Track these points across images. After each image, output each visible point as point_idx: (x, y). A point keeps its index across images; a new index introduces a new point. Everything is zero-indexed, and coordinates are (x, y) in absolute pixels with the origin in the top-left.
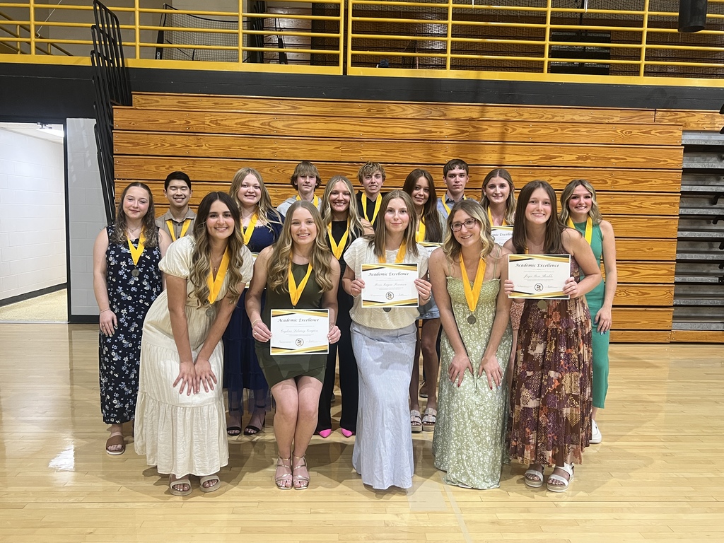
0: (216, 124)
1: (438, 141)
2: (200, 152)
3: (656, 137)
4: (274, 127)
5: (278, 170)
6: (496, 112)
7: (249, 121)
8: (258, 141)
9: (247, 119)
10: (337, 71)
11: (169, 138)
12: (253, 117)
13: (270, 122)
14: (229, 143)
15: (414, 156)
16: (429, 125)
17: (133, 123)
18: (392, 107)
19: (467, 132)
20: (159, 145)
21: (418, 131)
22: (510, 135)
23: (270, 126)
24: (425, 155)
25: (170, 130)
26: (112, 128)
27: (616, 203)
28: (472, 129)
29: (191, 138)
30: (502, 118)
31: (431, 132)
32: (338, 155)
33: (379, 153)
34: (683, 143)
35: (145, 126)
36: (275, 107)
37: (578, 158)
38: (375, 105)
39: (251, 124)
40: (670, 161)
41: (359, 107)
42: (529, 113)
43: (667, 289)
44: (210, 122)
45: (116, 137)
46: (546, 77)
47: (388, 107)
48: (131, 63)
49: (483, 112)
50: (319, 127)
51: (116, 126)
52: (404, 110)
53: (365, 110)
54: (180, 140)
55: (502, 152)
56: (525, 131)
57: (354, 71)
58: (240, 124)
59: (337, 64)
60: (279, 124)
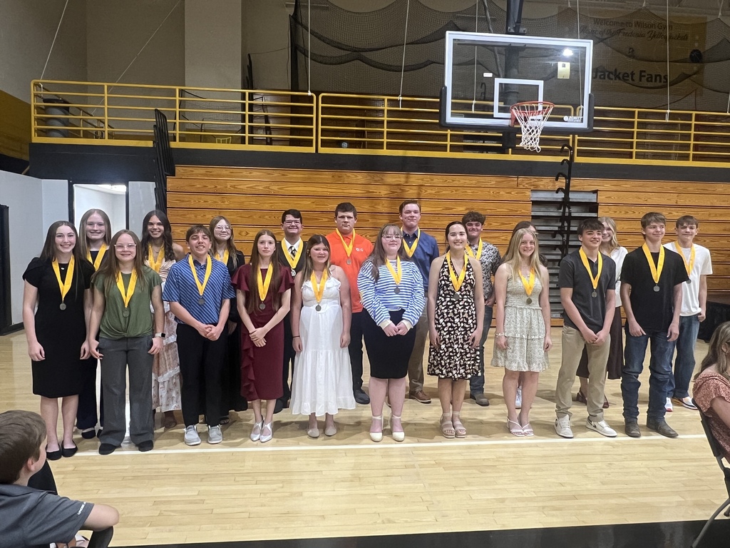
0: (235, 188)
1: (377, 198)
2: (224, 206)
3: (514, 195)
4: (272, 190)
6: (416, 178)
7: (256, 186)
8: (261, 198)
10: (312, 150)
11: (204, 197)
12: (258, 183)
13: (269, 186)
14: (242, 200)
16: (372, 189)
17: (180, 187)
18: (349, 174)
19: (396, 192)
20: (197, 202)
21: (365, 192)
22: (423, 194)
23: (269, 189)
25: (204, 192)
26: (166, 191)
27: (491, 238)
28: (399, 191)
29: (217, 197)
30: (420, 182)
31: (373, 192)
32: (313, 207)
34: (532, 199)
38: (337, 173)
40: (523, 211)
41: (326, 175)
42: (438, 179)
44: (230, 187)
45: (169, 196)
46: (448, 154)
47: (346, 175)
48: (173, 145)
49: (407, 178)
50: (301, 189)
51: (168, 189)
52: (357, 176)
53: (330, 177)
54: (210, 198)
56: (433, 192)
57: (322, 150)
58: (250, 187)
59: (312, 146)
60: (275, 188)
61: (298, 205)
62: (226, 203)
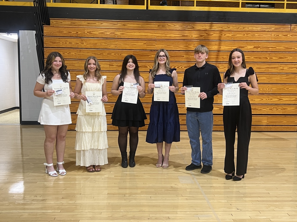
0: (90, 33)
1: (190, 40)
2: (83, 46)
3: (290, 37)
4: (116, 35)
5: (118, 54)
6: (217, 26)
7: (105, 32)
8: (109, 41)
9: (104, 31)
10: (143, 7)
11: (69, 40)
12: (106, 30)
13: (114, 32)
14: (96, 42)
15: (180, 47)
16: (187, 33)
17: (52, 33)
18: (169, 24)
19: (204, 36)
20: (65, 43)
21: (181, 36)
22: (223, 37)
23: (114, 34)
24: (184, 46)
25: (69, 36)
26: (43, 36)
27: (272, 68)
28: (206, 35)
29: (78, 40)
30: (221, 29)
31: (187, 36)
32: (145, 47)
33: (164, 46)
35: (58, 34)
36: (115, 24)
37: (254, 48)
38: (161, 23)
39: (105, 33)
40: (296, 49)
41: (154, 25)
42: (233, 26)
43: (295, 107)
44: (87, 32)
45: (45, 39)
46: (240, 9)
47: (167, 24)
48: (48, 5)
49: (211, 26)
50: (137, 34)
51: (45, 34)
52: (175, 26)
53: (157, 26)
54: (74, 41)
55: (220, 45)
56: (230, 35)
57: (152, 8)
58: (101, 33)
59: (144, 5)
60: (118, 33)
61: (135, 46)
62: (85, 44)
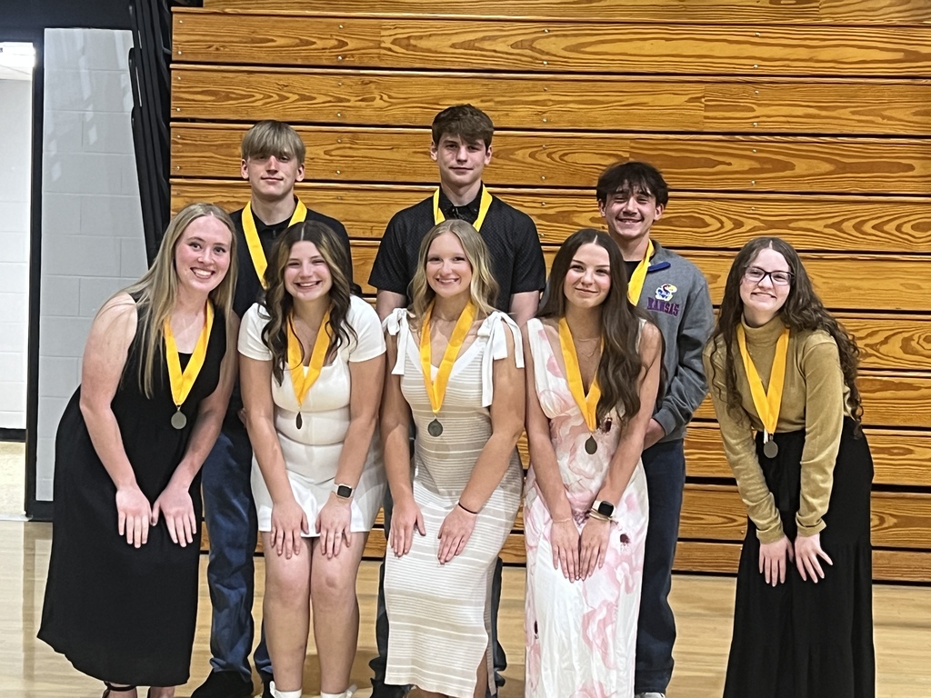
0: (407, 47)
2: (368, 114)
4: (542, 52)
5: (549, 155)
7: (484, 39)
8: (504, 85)
9: (481, 35)
11: (301, 82)
12: (492, 31)
13: (533, 40)
14: (433, 91)
15: (890, 118)
17: (216, 45)
20: (277, 98)
21: (899, 56)
23: (533, 49)
24: (915, 114)
25: (299, 62)
26: (169, 60)
29: (347, 81)
32: (696, 116)
33: (800, 111)
35: (244, 52)
39: (486, 45)
44: (394, 42)
45: (178, 78)
51: (177, 53)
54: (324, 87)
58: (461, 45)
60: (555, 45)
61: (643, 111)
62: (378, 103)
